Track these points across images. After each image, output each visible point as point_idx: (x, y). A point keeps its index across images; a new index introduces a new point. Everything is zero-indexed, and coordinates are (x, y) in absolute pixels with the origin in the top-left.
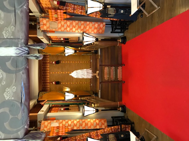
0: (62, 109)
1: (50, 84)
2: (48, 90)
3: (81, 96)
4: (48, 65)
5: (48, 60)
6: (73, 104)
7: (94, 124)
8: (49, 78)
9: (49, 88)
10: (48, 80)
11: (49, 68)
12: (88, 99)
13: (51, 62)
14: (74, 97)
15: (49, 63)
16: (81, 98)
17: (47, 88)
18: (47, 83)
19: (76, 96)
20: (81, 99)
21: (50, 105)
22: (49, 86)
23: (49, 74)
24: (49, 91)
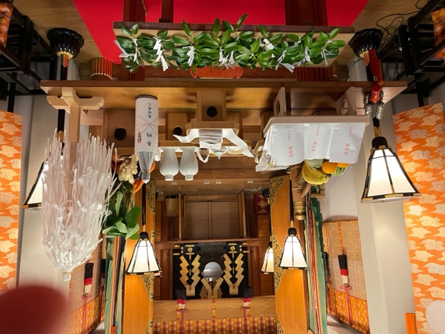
0: (345, 279)
1: (249, 316)
2: (270, 321)
3: (292, 215)
4: (189, 325)
5: (173, 326)
6: (321, 239)
7: (422, 157)
8: (230, 321)
9: (261, 319)
10: (238, 323)
11: (197, 322)
12: (301, 191)
13: (179, 313)
14: (295, 239)
15: (181, 323)
16: (298, 214)
17: (262, 325)
18: (246, 325)
19: (292, 232)
20: (304, 214)
21: (329, 324)
22: (256, 319)
23: (219, 321)
24: (272, 318)
